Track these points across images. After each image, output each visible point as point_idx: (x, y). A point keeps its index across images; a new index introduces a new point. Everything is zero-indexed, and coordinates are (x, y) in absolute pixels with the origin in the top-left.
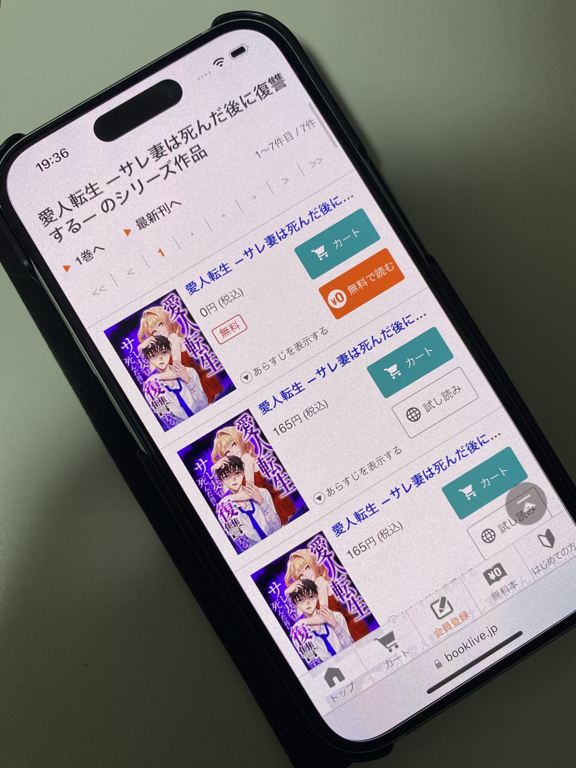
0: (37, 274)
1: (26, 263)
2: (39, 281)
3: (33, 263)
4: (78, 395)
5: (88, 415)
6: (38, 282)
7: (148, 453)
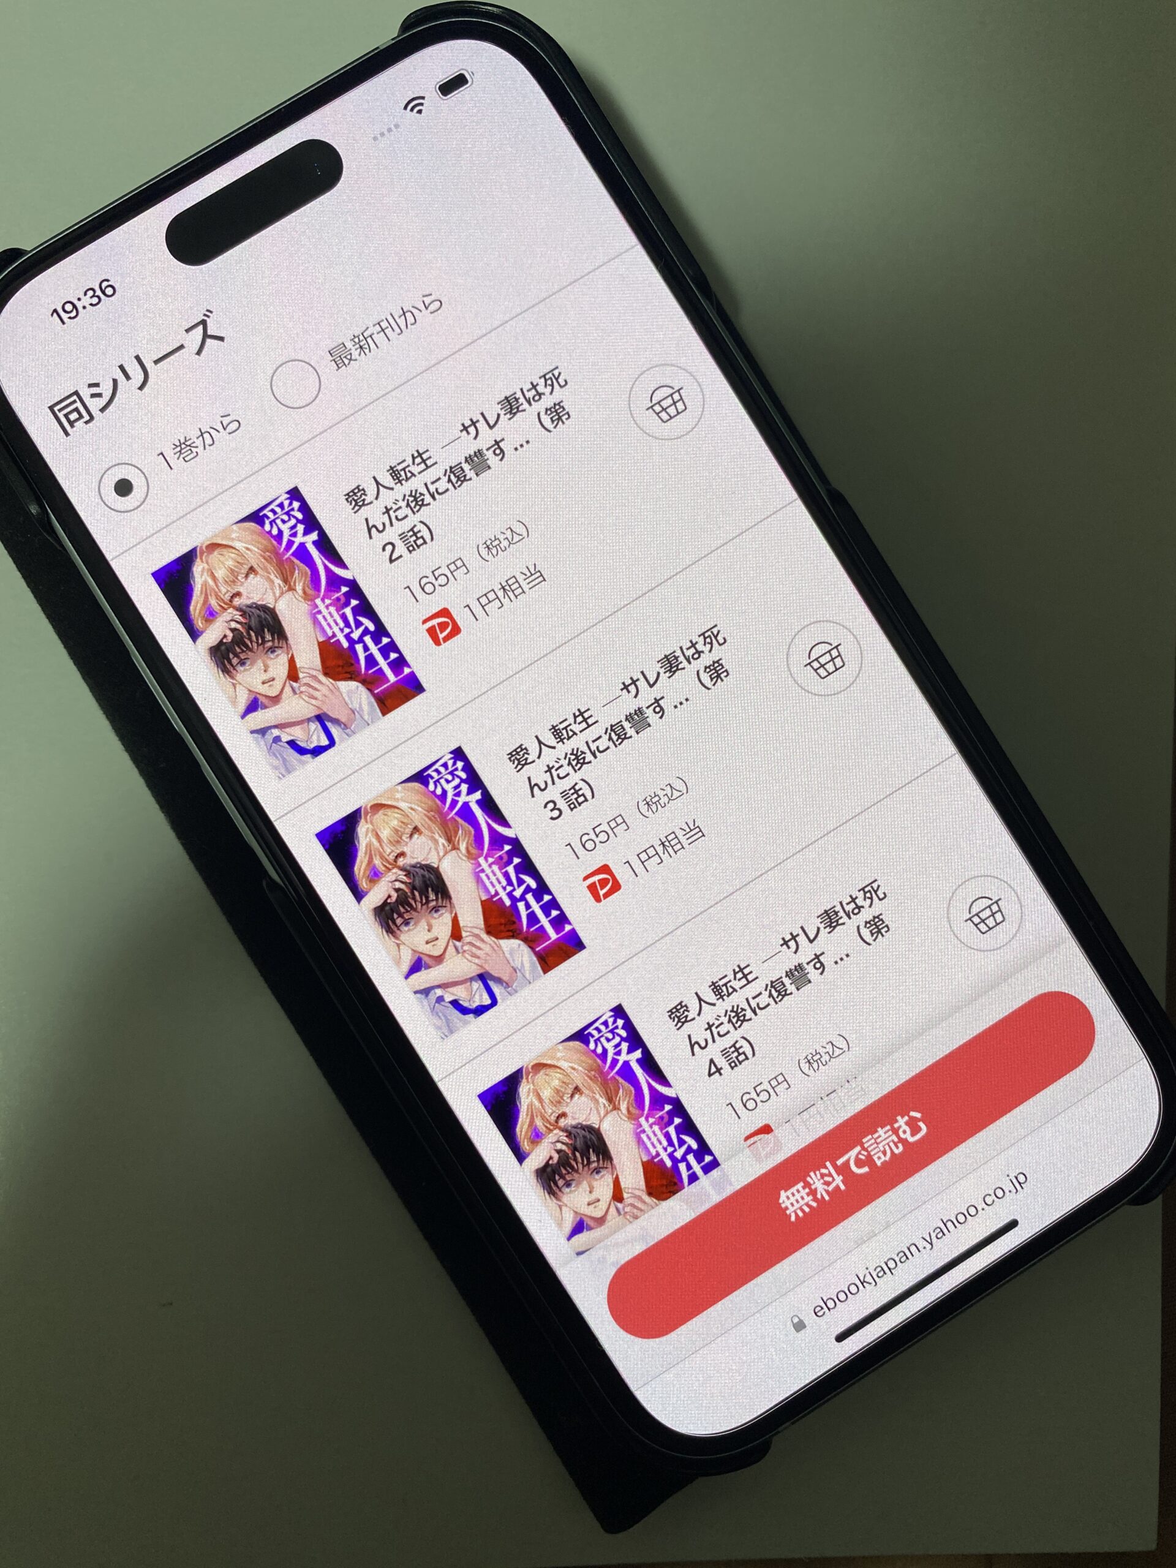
0: (56, 529)
1: (34, 509)
2: (62, 546)
3: (49, 510)
4: (143, 772)
5: (163, 812)
6: (59, 548)
7: (284, 884)
